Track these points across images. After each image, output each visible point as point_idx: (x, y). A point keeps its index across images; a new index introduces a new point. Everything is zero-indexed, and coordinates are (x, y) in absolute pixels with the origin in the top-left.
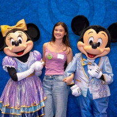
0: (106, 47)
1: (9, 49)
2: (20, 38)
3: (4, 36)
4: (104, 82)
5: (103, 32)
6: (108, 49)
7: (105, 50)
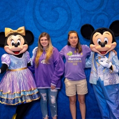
0: (112, 43)
1: (9, 48)
2: (19, 41)
3: (6, 36)
4: (111, 71)
5: (106, 32)
6: (115, 43)
7: (112, 45)
